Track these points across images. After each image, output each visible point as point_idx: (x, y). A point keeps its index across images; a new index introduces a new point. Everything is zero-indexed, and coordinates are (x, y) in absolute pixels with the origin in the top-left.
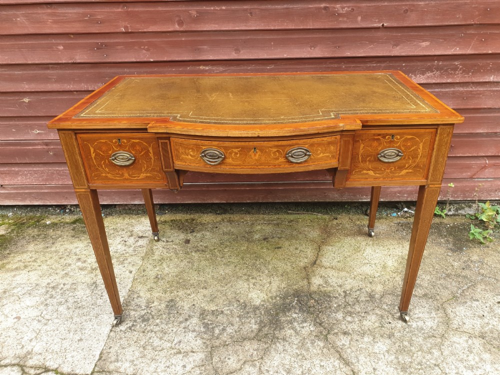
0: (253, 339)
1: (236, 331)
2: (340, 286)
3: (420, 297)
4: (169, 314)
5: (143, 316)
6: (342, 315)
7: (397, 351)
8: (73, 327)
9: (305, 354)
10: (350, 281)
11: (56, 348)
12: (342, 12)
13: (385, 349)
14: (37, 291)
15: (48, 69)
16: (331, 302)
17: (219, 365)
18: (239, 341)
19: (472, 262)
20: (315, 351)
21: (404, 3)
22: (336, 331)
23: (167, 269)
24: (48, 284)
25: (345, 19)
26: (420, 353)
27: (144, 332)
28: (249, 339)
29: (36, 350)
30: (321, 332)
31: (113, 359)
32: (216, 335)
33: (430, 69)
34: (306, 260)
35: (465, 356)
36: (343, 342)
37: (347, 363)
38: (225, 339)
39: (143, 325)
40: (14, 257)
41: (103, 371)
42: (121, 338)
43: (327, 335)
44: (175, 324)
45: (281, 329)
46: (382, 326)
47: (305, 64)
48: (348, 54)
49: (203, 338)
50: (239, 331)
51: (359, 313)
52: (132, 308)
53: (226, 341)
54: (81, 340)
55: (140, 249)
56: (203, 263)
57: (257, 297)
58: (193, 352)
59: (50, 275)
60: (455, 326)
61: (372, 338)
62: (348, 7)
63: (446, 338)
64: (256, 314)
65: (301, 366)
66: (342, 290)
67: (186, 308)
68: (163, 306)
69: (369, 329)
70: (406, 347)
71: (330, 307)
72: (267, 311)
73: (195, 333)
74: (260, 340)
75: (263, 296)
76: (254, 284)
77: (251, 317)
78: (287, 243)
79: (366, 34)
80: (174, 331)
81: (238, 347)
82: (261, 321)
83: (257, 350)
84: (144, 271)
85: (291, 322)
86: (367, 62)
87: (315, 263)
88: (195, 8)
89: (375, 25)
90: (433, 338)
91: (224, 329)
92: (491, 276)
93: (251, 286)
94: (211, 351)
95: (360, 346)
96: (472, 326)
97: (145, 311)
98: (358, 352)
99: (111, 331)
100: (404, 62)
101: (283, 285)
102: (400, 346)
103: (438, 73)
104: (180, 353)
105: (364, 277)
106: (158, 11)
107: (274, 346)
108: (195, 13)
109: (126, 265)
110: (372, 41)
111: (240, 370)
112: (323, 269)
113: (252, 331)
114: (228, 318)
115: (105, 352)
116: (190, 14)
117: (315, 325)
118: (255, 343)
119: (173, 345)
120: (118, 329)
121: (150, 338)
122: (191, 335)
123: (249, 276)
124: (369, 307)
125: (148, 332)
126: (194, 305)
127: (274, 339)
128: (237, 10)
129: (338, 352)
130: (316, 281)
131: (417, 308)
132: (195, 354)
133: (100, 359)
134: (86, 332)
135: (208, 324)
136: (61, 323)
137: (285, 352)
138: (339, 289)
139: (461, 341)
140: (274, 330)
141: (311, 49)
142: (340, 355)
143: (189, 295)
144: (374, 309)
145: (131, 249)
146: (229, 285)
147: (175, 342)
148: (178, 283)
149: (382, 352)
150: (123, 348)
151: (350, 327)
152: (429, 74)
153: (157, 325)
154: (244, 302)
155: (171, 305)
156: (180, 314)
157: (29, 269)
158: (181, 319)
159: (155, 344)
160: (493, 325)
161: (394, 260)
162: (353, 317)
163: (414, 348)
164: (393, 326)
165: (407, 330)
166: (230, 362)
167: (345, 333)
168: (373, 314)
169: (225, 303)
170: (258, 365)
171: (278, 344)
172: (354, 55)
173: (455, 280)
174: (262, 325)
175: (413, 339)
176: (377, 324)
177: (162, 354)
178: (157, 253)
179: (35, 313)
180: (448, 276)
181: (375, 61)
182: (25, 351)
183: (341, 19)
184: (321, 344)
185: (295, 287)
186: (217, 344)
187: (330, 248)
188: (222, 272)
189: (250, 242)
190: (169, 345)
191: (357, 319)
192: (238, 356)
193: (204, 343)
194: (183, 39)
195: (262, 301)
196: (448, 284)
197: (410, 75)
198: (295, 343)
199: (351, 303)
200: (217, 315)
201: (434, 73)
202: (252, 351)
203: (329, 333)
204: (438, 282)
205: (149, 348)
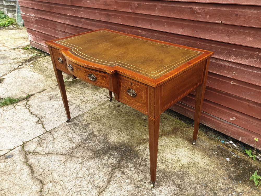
0: (93, 152)
1: (92, 146)
3: (175, 184)
4: (83, 127)
5: (76, 124)
6: (132, 166)
7: (132, 194)
8: (60, 116)
9: (101, 168)
11: (50, 119)
12: (198, 11)
13: (129, 190)
15: (95, 21)
16: (135, 158)
17: (74, 152)
18: (89, 149)
19: (233, 190)
20: (105, 170)
21: (236, 10)
22: (121, 169)
23: (101, 112)
25: (200, 16)
27: (71, 128)
28: (92, 151)
29: (47, 117)
31: (56, 131)
32: (86, 143)
33: (252, 56)
36: (118, 175)
37: (109, 182)
38: (86, 145)
39: (73, 126)
40: (72, 87)
41: (50, 133)
42: (64, 126)
43: (116, 168)
44: (81, 131)
45: (105, 155)
46: (140, 182)
48: (200, 36)
49: (81, 141)
51: (139, 170)
52: (77, 119)
54: (56, 121)
55: (102, 101)
56: (114, 117)
57: (114, 138)
58: (74, 143)
61: (130, 182)
62: (202, 9)
64: (105, 144)
65: (94, 171)
67: (89, 129)
68: (85, 124)
69: (134, 178)
71: (132, 160)
72: (109, 146)
73: (81, 138)
75: (116, 140)
76: (118, 134)
77: (102, 144)
79: (212, 26)
80: (77, 133)
81: (86, 151)
82: (103, 148)
84: (95, 109)
85: (111, 155)
86: (212, 43)
88: (137, 3)
89: (217, 22)
91: (90, 142)
93: (117, 134)
94: (79, 146)
95: (121, 181)
97: (79, 122)
98: (117, 183)
99: (65, 123)
100: (235, 48)
101: (127, 141)
102: (136, 193)
103: (258, 60)
104: (71, 141)
105: (162, 159)
108: (137, 5)
109: (92, 105)
110: (215, 31)
111: (77, 158)
113: (96, 149)
114: (96, 140)
115: (57, 127)
116: (135, 5)
117: (117, 162)
118: (92, 153)
119: (72, 137)
121: (70, 131)
122: (80, 138)
123: (121, 130)
124: (146, 171)
126: (93, 129)
127: (99, 156)
128: (152, 5)
129: (111, 176)
130: (141, 147)
131: (167, 187)
133: (53, 129)
134: (60, 119)
135: (88, 138)
136: (59, 113)
137: (96, 163)
140: (103, 154)
141: (182, 30)
142: (111, 178)
144: (147, 173)
145: (100, 100)
146: (111, 129)
147: (74, 137)
148: (98, 119)
149: (126, 190)
150: (61, 130)
151: (128, 172)
152: (251, 60)
153: (76, 129)
154: (107, 138)
156: (85, 129)
158: (84, 131)
159: (69, 134)
161: (188, 161)
162: (134, 170)
164: (145, 185)
165: (148, 191)
166: (78, 153)
167: (123, 173)
168: (144, 174)
169: (101, 134)
170: (84, 160)
171: (97, 159)
172: (204, 38)
173: (207, 190)
174: (102, 149)
176: (139, 179)
177: (67, 138)
178: (105, 105)
180: (206, 186)
181: (216, 44)
182: (45, 116)
183: (198, 15)
184: (110, 169)
185: (130, 144)
186: (82, 146)
187: (166, 138)
188: (114, 123)
189: (138, 118)
191: (135, 171)
192: (82, 153)
193: (80, 143)
194: (132, 16)
195: (113, 141)
196: (200, 189)
197: (238, 57)
198: (103, 162)
199: (141, 164)
200: (94, 137)
201: (255, 60)
202: (88, 155)
203: (117, 168)
204: (195, 185)
205: (66, 134)
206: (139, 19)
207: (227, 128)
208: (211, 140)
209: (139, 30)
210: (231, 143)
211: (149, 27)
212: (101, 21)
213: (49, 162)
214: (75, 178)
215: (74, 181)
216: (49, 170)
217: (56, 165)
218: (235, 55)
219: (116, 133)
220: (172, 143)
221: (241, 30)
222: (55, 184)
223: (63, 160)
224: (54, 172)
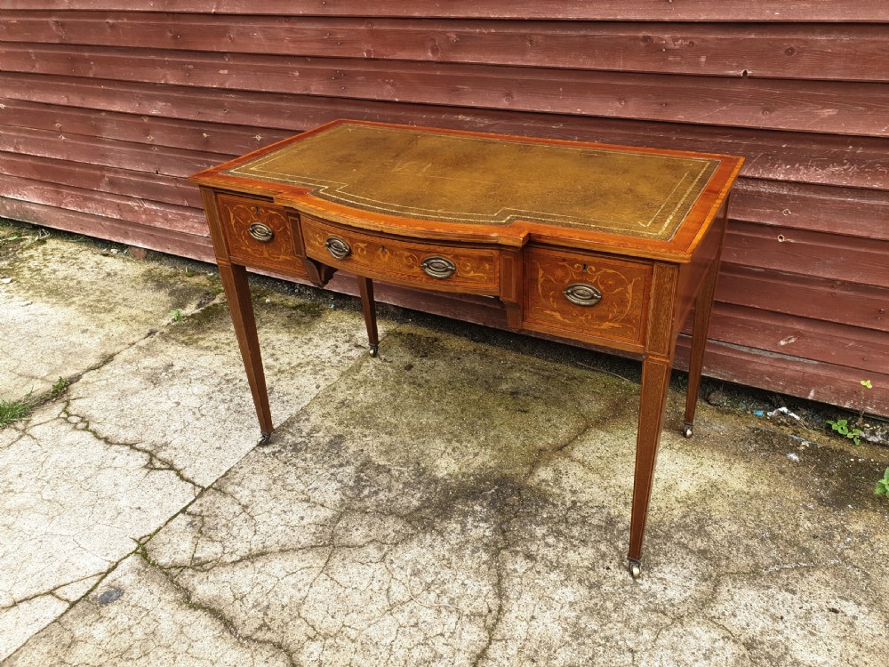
0: (402, 518)
1: (388, 500)
2: (574, 492)
3: (692, 552)
4: (327, 451)
5: (295, 445)
6: (544, 531)
7: (586, 609)
8: (221, 431)
9: (454, 561)
10: (595, 489)
11: (192, 448)
12: (672, 46)
13: (572, 599)
14: (210, 380)
16: (542, 508)
17: (341, 532)
18: (383, 514)
19: (843, 531)
20: (470, 562)
21: (787, 37)
22: (518, 549)
23: (361, 395)
24: (226, 375)
25: (678, 59)
26: (620, 625)
27: (285, 463)
28: (397, 516)
29: (174, 443)
30: (496, 543)
31: (236, 481)
32: (362, 496)
33: (837, 160)
34: (551, 441)
35: (692, 658)
36: (517, 566)
37: (501, 594)
38: (368, 504)
39: (290, 455)
40: (212, 333)
41: (220, 490)
42: (258, 461)
43: (502, 548)
44: (326, 466)
45: (446, 518)
46: (593, 569)
47: (610, 126)
48: (681, 118)
49: (344, 494)
50: (392, 501)
51: (572, 537)
52: (291, 431)
53: (368, 507)
54: (219, 448)
55: (347, 361)
56: (410, 401)
57: (446, 465)
58: (323, 506)
59: (234, 365)
61: (563, 578)
62: (685, 39)
63: (682, 623)
64: (428, 488)
65: (437, 573)
66: (573, 499)
67: (350, 451)
68: (327, 439)
69: (569, 565)
70: (605, 609)
71: (535, 515)
72: (445, 491)
73: (339, 485)
74: (410, 522)
75: (454, 468)
76: (454, 450)
77: (419, 489)
78: (541, 408)
79: (715, 87)
80: (318, 474)
81: (377, 520)
82: (428, 498)
83: (397, 532)
84: (335, 389)
85: (465, 515)
87: (560, 449)
88: (455, 30)
89: (731, 73)
90: (660, 614)
91: (376, 493)
92: (860, 565)
93: (449, 450)
94: (345, 511)
95: (536, 581)
96: (744, 623)
97: (303, 439)
98: (528, 588)
99: (254, 449)
100: (786, 141)
101: (492, 464)
102: (597, 604)
103: (855, 168)
104: (307, 501)
106: (407, 31)
107: (421, 535)
108: (455, 36)
109: (318, 377)
110: (724, 99)
111: (360, 547)
112: (566, 460)
113: (408, 507)
114: (391, 481)
115: (233, 470)
116: (448, 37)
117: (495, 530)
118: (401, 521)
119: (307, 489)
120: (261, 450)
121: (288, 472)
122: (335, 485)
123: (456, 436)
124: (593, 536)
125: (290, 464)
126: (362, 450)
127: (428, 527)
128: (511, 36)
129: (500, 575)
130: (544, 473)
131: (673, 564)
132: (323, 509)
133: (223, 476)
134: (229, 442)
135: (362, 479)
136: (212, 422)
137: (430, 549)
138: (568, 495)
139: (706, 637)
140: (437, 516)
141: (620, 103)
142: (500, 581)
143: (365, 436)
144: (599, 542)
145: (338, 358)
146: (421, 440)
147: (311, 487)
148: (363, 417)
149: (563, 601)
150: (253, 473)
151: (543, 551)
152: (835, 169)
153: (305, 460)
154: (424, 469)
155: (337, 442)
156: (339, 457)
157: (218, 351)
158: (336, 462)
159: (288, 481)
160: (788, 638)
161: (695, 483)
162: (559, 541)
163: (616, 615)
164: (611, 574)
165: (627, 588)
166: (355, 533)
167: (529, 556)
168: (593, 547)
169: (400, 461)
170: (386, 549)
171: (428, 536)
172: (692, 120)
173: (781, 548)
174: (426, 503)
175: (626, 603)
176: (586, 563)
177: (289, 495)
178: (364, 372)
179: (194, 403)
180: (773, 537)
181: (730, 134)
182: (164, 440)
183: (670, 59)
184: (485, 557)
185: (507, 472)
186: (355, 507)
187: (602, 434)
188: (424, 421)
189: (491, 391)
190: (302, 487)
191: (562, 545)
192: (370, 530)
193: (342, 500)
194: (438, 73)
195: (448, 474)
196: (761, 549)
197: (797, 165)
198: (451, 542)
199: (570, 520)
200: (381, 473)
201: (846, 167)
202: (390, 531)
203: (506, 548)
204: (744, 541)
205: (280, 483)
206: (463, 80)
207: (771, 369)
208: (727, 413)
209: (464, 114)
210: (783, 413)
211: (504, 104)
212: (308, 95)
213: (270, 581)
214: (386, 608)
215: (388, 618)
216: (283, 607)
217: (300, 585)
218: (787, 161)
219: (446, 448)
220: (626, 444)
221: (801, 92)
222: (330, 641)
223: (315, 565)
224: (305, 607)
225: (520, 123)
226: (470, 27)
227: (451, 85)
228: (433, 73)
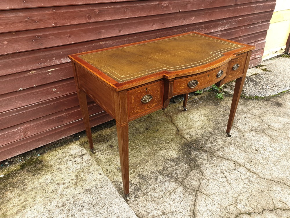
0: (192, 170)
2: (197, 134)
3: (224, 126)
4: (146, 181)
6: (209, 145)
7: (238, 147)
9: (214, 165)
10: (198, 131)
12: (164, 6)
13: (234, 149)
16: (201, 142)
17: (191, 187)
18: (188, 174)
19: (225, 107)
20: (215, 162)
21: (186, 1)
22: (214, 151)
24: (57, 206)
25: (166, 9)
26: (244, 144)
27: (145, 195)
28: (190, 171)
30: (210, 154)
31: (146, 214)
32: (176, 177)
33: (195, 29)
34: (174, 130)
35: (254, 138)
36: (220, 154)
38: (181, 177)
39: (141, 193)
42: (138, 204)
43: (213, 154)
44: (154, 183)
45: (196, 161)
47: (150, 34)
49: (173, 182)
50: (183, 170)
51: (213, 141)
53: (183, 177)
55: (90, 161)
57: (173, 154)
58: (176, 189)
60: (243, 131)
61: (227, 147)
62: (167, 3)
63: (245, 136)
64: (181, 161)
65: (218, 169)
66: (199, 136)
67: (150, 174)
68: (138, 179)
69: (223, 145)
70: (238, 145)
71: (203, 144)
72: (183, 157)
73: (167, 182)
74: (194, 169)
75: (175, 152)
76: (166, 150)
77: (180, 163)
78: (158, 127)
79: (173, 16)
80: (158, 186)
81: (190, 177)
82: (186, 162)
83: (197, 173)
84: (107, 170)
85: (197, 157)
87: (178, 130)
88: (97, 8)
89: (177, 11)
90: (242, 138)
91: (176, 173)
94: (181, 184)
95: (226, 152)
96: (247, 128)
98: (228, 154)
99: (128, 204)
100: (186, 27)
101: (177, 144)
103: (197, 31)
104: (171, 193)
105: (201, 127)
108: (98, 11)
109: (93, 172)
110: (175, 19)
111: (200, 184)
112: (184, 131)
113: (188, 168)
114: (173, 168)
115: (138, 214)
116: (95, 12)
117: (205, 153)
119: (164, 192)
121: (151, 195)
123: (160, 147)
124: (214, 137)
125: (146, 193)
126: (151, 171)
127: (198, 166)
128: (119, 8)
129: (222, 158)
130: (187, 137)
132: (178, 189)
134: (116, 212)
135: (167, 175)
137: (207, 168)
138: (198, 136)
139: (249, 134)
140: (195, 163)
141: (153, 25)
142: (224, 158)
143: (144, 168)
144: (216, 137)
145: (84, 163)
146: (156, 155)
147: (164, 190)
149: (234, 150)
150: (144, 207)
151: (217, 147)
152: (194, 32)
153: (147, 188)
154: (171, 159)
155: (142, 177)
156: (151, 178)
158: (154, 180)
160: (251, 125)
161: (202, 117)
162: (214, 143)
164: (228, 140)
166: (194, 183)
167: (218, 150)
168: (218, 139)
169: (163, 163)
170: (204, 178)
171: (202, 167)
174: (188, 163)
175: (237, 141)
177: (164, 198)
178: (102, 159)
180: (224, 115)
181: (177, 28)
183: (164, 9)
184: (215, 158)
185: (182, 143)
187: (177, 122)
189: (142, 133)
191: (216, 144)
192: (194, 180)
194: (91, 27)
195: (177, 154)
198: (207, 163)
199: (207, 139)
200: (167, 169)
202: (196, 175)
205: (155, 199)
206: (102, 28)
209: (102, 41)
213: (208, 213)
214: (228, 184)
215: (232, 185)
216: (221, 211)
217: (212, 204)
219: (164, 151)
222: (238, 201)
223: (205, 198)
224: (222, 205)
225: (123, 40)
226: (104, 7)
227: (97, 31)
228: (88, 28)
